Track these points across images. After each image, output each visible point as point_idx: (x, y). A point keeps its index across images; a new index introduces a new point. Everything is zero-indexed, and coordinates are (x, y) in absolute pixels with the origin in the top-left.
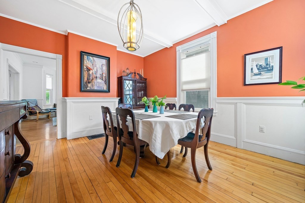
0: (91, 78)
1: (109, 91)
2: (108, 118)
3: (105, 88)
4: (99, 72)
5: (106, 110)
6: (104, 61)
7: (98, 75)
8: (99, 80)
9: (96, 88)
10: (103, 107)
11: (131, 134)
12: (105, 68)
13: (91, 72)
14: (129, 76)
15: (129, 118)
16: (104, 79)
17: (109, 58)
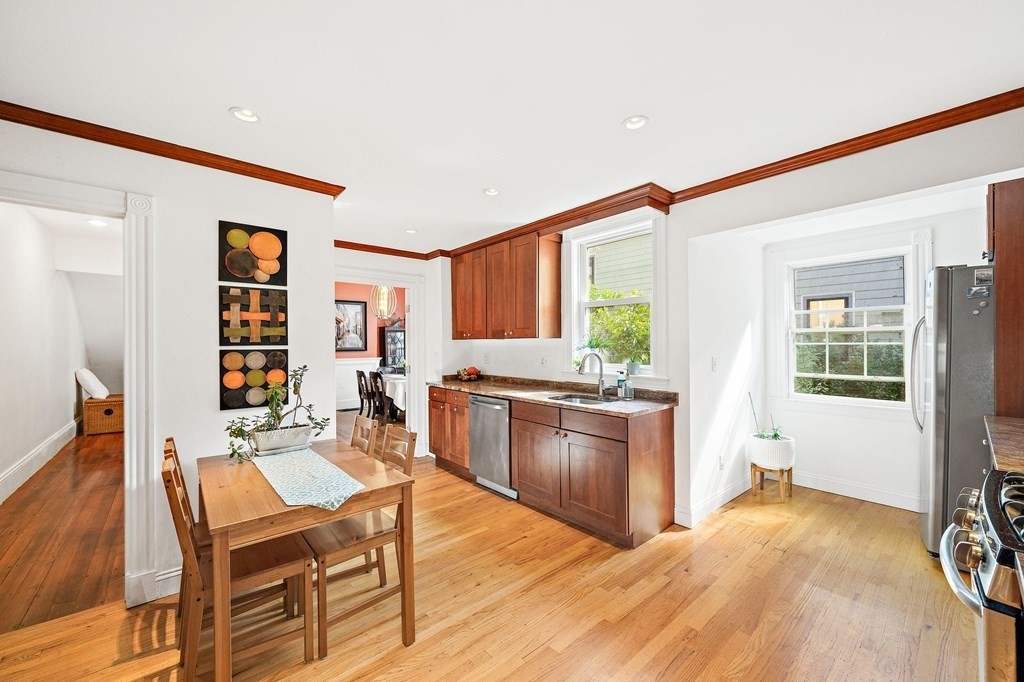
0: (341, 333)
1: (366, 349)
2: (363, 382)
3: (360, 344)
4: (353, 324)
5: (361, 374)
6: (359, 308)
7: (351, 328)
8: (353, 335)
9: (348, 346)
10: (358, 371)
11: (380, 393)
12: (360, 318)
13: (341, 325)
14: (396, 325)
15: (379, 380)
16: (359, 332)
17: (366, 303)
